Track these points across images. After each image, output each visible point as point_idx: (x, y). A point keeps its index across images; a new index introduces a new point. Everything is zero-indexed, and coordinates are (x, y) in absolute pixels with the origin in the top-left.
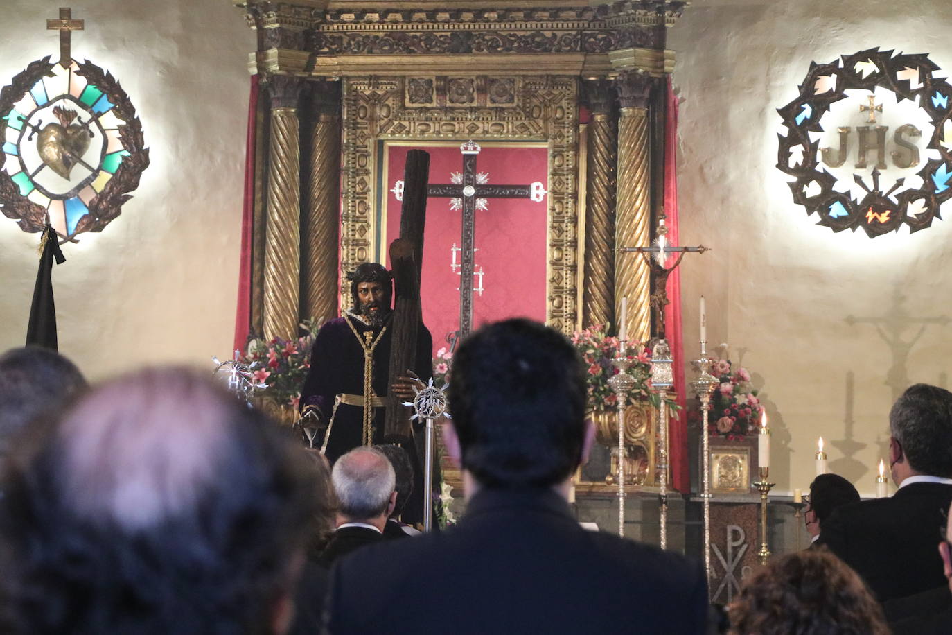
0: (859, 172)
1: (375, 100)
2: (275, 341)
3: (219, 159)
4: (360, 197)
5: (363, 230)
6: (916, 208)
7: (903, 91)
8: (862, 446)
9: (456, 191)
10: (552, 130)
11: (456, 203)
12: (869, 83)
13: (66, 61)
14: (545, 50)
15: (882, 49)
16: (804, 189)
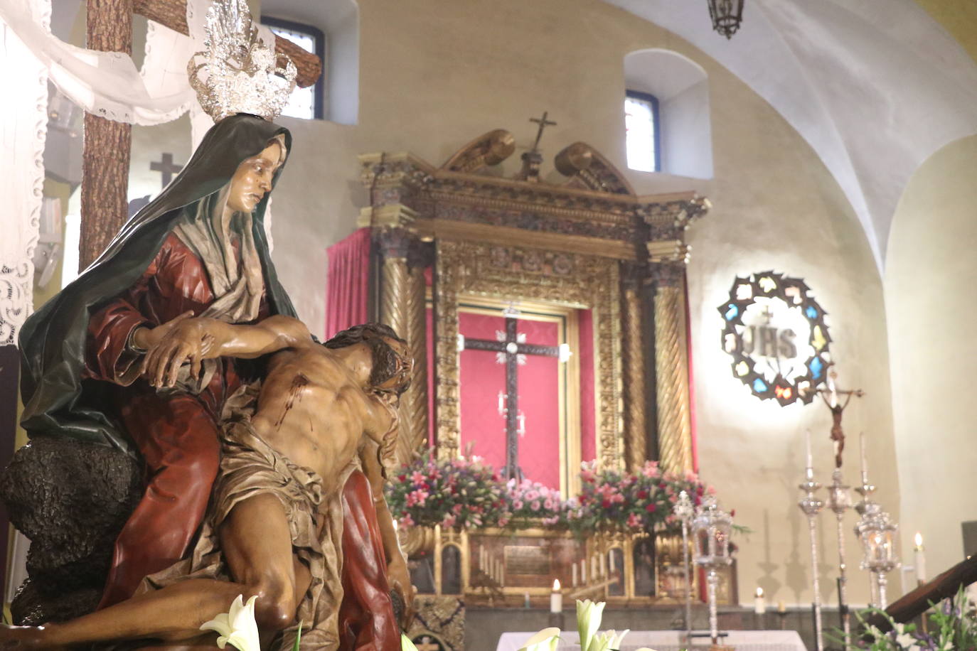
0: (768, 358)
1: (460, 261)
6: (804, 388)
7: (790, 301)
8: (775, 567)
9: (501, 347)
10: (597, 301)
11: (501, 358)
12: (771, 294)
14: (594, 236)
15: (776, 272)
16: (738, 367)
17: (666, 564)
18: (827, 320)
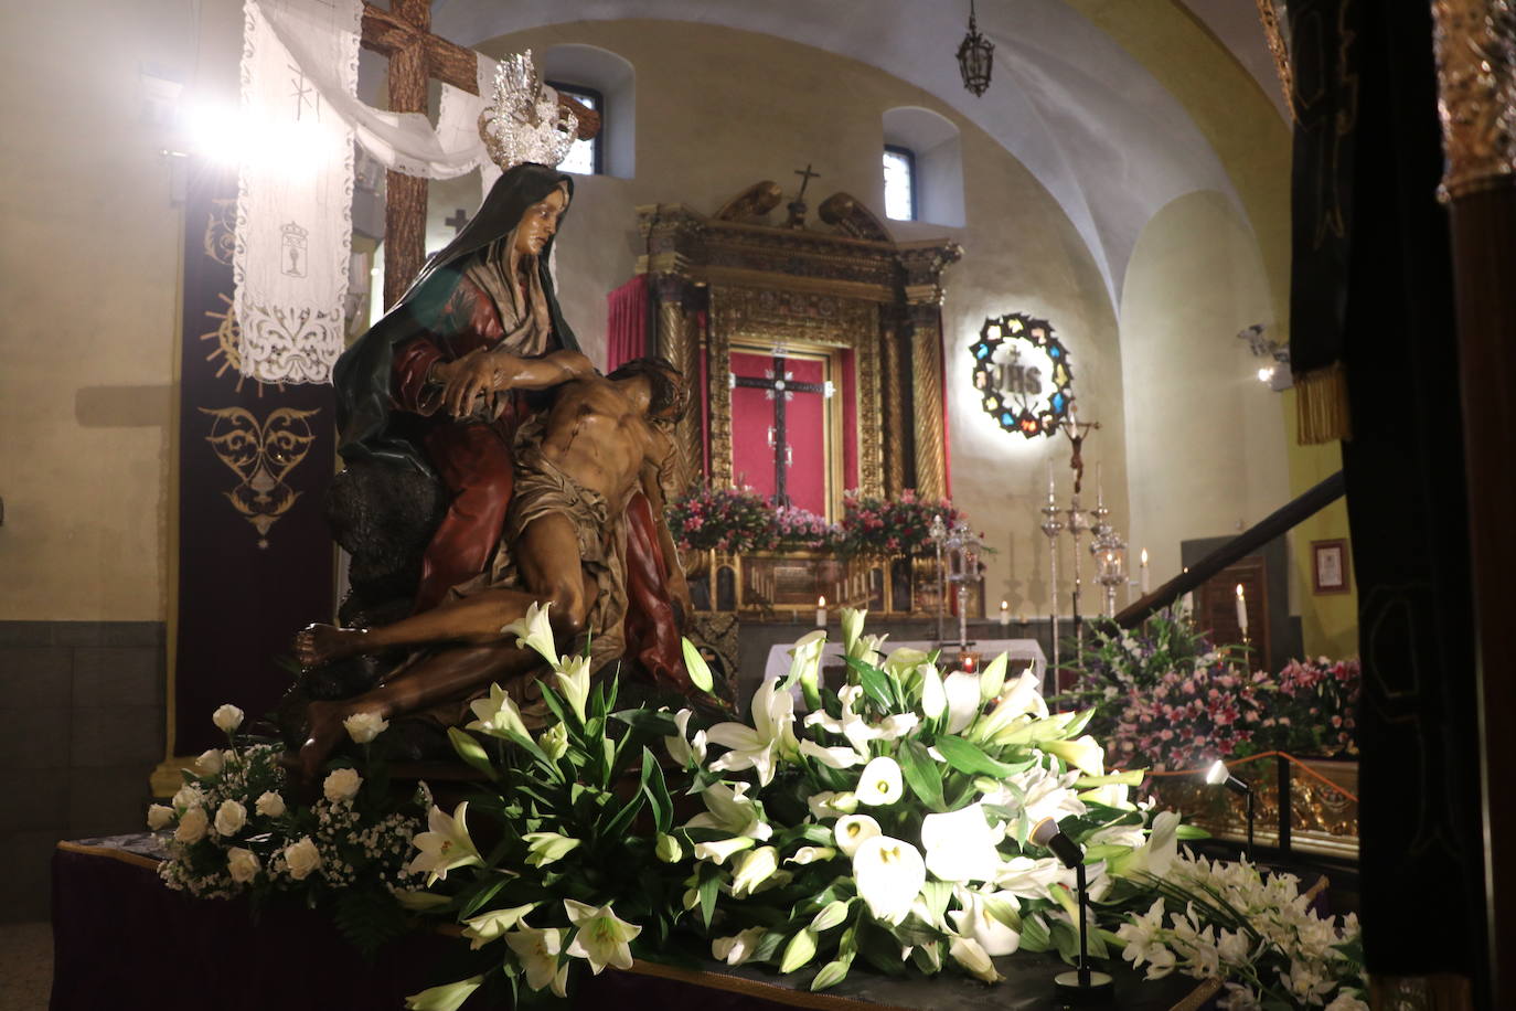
0: (1015, 394)
4: (723, 381)
5: (725, 407)
6: (1047, 421)
7: (1035, 341)
8: (1019, 583)
9: (770, 384)
11: (770, 394)
12: (1018, 335)
16: (988, 403)
17: (921, 582)
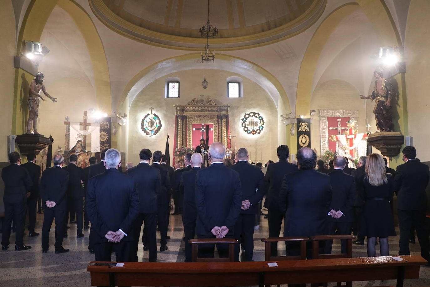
0: (251, 127)
1: (191, 118)
2: (179, 149)
3: (171, 125)
4: (190, 130)
5: (190, 134)
6: (258, 131)
7: (256, 117)
9: (201, 129)
10: (214, 121)
11: (201, 131)
12: (252, 116)
13: (152, 113)
14: (213, 112)
15: (254, 112)
16: (245, 129)
18: (263, 119)
